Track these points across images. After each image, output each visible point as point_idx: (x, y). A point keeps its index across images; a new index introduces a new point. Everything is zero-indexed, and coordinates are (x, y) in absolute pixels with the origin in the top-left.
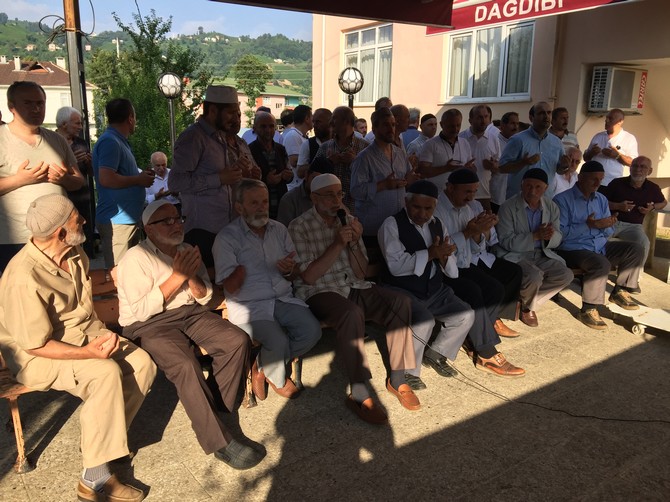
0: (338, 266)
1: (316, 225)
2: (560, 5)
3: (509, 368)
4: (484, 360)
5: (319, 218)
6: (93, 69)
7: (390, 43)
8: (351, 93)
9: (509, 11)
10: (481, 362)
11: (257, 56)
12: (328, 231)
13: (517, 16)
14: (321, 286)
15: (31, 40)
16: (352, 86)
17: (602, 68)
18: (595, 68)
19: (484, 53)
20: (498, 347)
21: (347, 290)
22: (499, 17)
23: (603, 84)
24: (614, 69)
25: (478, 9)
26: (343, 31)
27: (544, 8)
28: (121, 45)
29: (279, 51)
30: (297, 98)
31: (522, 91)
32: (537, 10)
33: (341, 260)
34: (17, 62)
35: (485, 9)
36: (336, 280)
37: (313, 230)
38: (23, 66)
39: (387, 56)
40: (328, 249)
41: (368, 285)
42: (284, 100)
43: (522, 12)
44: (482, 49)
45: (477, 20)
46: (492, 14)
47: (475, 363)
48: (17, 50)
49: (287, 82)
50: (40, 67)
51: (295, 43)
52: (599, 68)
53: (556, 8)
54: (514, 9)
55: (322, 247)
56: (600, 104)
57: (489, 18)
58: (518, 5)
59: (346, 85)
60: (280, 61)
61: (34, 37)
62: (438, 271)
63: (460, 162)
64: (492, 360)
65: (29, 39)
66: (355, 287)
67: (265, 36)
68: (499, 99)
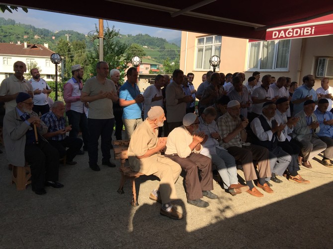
0: (238, 137)
1: (229, 119)
2: (313, 33)
3: (303, 180)
4: (293, 177)
5: (230, 117)
6: (59, 48)
7: (220, 43)
8: (214, 66)
9: (289, 34)
10: (291, 178)
11: (138, 45)
12: (233, 122)
13: (293, 36)
14: (231, 144)
15: (27, 33)
16: (216, 63)
17: (322, 58)
18: (319, 58)
19: (266, 49)
20: (298, 172)
21: (241, 146)
22: (284, 36)
23: (323, 65)
24: (328, 59)
25: (274, 32)
26: (197, 37)
27: (305, 34)
28: (69, 37)
29: (146, 42)
30: (156, 65)
31: (284, 67)
32: (302, 34)
33: (238, 134)
34: (26, 44)
35: (277, 33)
36: (237, 141)
37: (228, 122)
38: (28, 46)
39: (219, 49)
40: (234, 130)
41: (249, 144)
42: (150, 66)
43: (295, 35)
44: (265, 48)
45: (273, 37)
46: (280, 35)
47: (288, 179)
48: (19, 38)
49: (149, 57)
50: (36, 47)
51: (153, 39)
52: (321, 58)
53: (311, 35)
54: (291, 34)
55: (231, 129)
56: (322, 74)
57: (279, 37)
58: (293, 32)
59: (213, 63)
60: (146, 47)
61: (28, 32)
62: (276, 139)
63: (270, 98)
64: (296, 177)
65: (25, 33)
66: (244, 145)
67: (139, 35)
68: (273, 70)
